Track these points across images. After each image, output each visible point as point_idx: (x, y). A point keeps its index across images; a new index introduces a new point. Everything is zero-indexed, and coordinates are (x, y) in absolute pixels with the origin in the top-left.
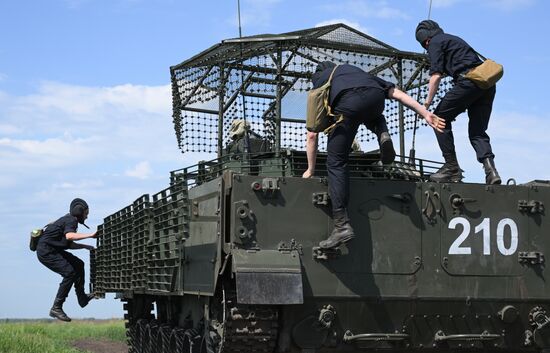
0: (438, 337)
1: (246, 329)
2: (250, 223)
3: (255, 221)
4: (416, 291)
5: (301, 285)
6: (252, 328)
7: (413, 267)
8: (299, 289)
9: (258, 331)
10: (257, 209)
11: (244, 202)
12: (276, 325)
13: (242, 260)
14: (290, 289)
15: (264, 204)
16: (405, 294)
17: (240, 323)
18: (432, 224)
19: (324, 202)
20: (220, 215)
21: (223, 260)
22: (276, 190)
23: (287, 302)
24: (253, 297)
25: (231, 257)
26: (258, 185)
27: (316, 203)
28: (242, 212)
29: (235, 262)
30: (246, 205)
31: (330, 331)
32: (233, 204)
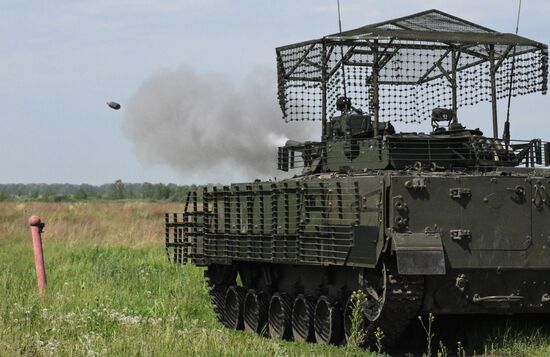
0: (544, 299)
1: (400, 291)
2: (404, 213)
3: (408, 212)
4: (528, 264)
5: (443, 260)
6: (404, 290)
7: (525, 245)
8: (442, 263)
9: (409, 292)
10: (410, 202)
11: (400, 196)
12: (422, 288)
13: (400, 242)
14: (436, 263)
15: (415, 198)
16: (518, 266)
17: (396, 286)
18: (540, 211)
19: (458, 196)
20: (382, 207)
21: (385, 240)
22: (424, 188)
23: (434, 273)
24: (409, 269)
25: (391, 239)
26: (410, 184)
27: (452, 197)
28: (399, 205)
29: (394, 242)
30: (401, 199)
31: (463, 294)
32: (392, 198)
